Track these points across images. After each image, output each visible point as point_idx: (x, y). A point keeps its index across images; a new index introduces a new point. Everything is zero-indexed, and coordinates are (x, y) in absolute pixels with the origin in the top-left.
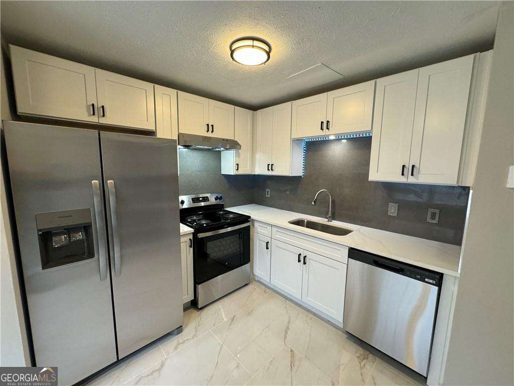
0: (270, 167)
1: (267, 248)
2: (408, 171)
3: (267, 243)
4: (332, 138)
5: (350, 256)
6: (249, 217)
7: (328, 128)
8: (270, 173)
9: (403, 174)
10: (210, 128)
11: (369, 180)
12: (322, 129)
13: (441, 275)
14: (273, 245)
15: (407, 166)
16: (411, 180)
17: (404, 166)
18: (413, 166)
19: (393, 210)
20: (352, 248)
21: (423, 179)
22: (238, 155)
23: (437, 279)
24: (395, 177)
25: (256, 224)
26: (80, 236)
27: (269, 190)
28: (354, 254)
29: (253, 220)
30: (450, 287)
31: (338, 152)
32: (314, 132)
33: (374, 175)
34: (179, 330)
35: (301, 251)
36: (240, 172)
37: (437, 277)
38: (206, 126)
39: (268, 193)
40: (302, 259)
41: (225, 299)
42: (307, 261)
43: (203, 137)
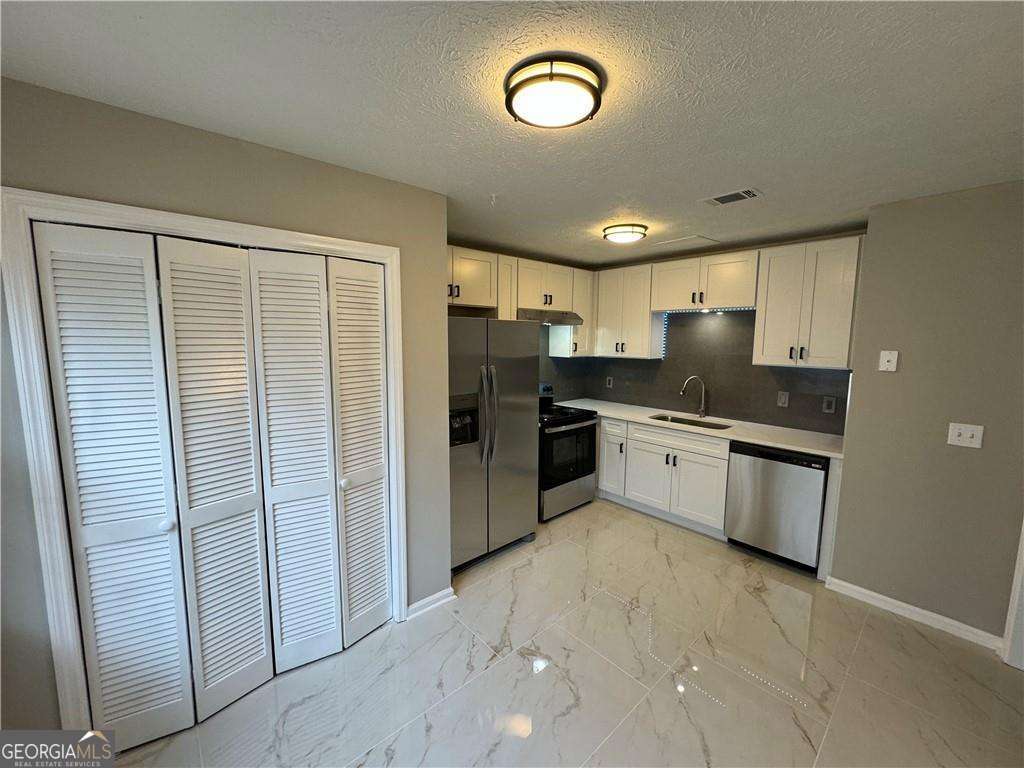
0: (620, 347)
1: (621, 452)
2: (796, 354)
3: (622, 445)
4: (706, 311)
5: (731, 450)
6: (596, 413)
7: (701, 301)
8: (619, 355)
9: (791, 357)
10: (548, 299)
11: (754, 363)
12: (693, 301)
13: (827, 460)
14: (630, 447)
15: (795, 347)
16: (801, 364)
17: (792, 349)
18: (802, 349)
19: (783, 400)
20: (734, 441)
21: (812, 362)
22: (575, 332)
23: (824, 463)
24: (783, 361)
25: (604, 422)
26: (468, 420)
27: (611, 379)
28: (737, 447)
29: (601, 417)
30: (836, 470)
31: (712, 328)
32: (684, 305)
33: (759, 358)
34: (532, 537)
35: (670, 451)
36: (578, 354)
37: (823, 461)
38: (544, 297)
39: (610, 383)
40: (671, 460)
41: (569, 515)
42: (678, 462)
43: (537, 311)
